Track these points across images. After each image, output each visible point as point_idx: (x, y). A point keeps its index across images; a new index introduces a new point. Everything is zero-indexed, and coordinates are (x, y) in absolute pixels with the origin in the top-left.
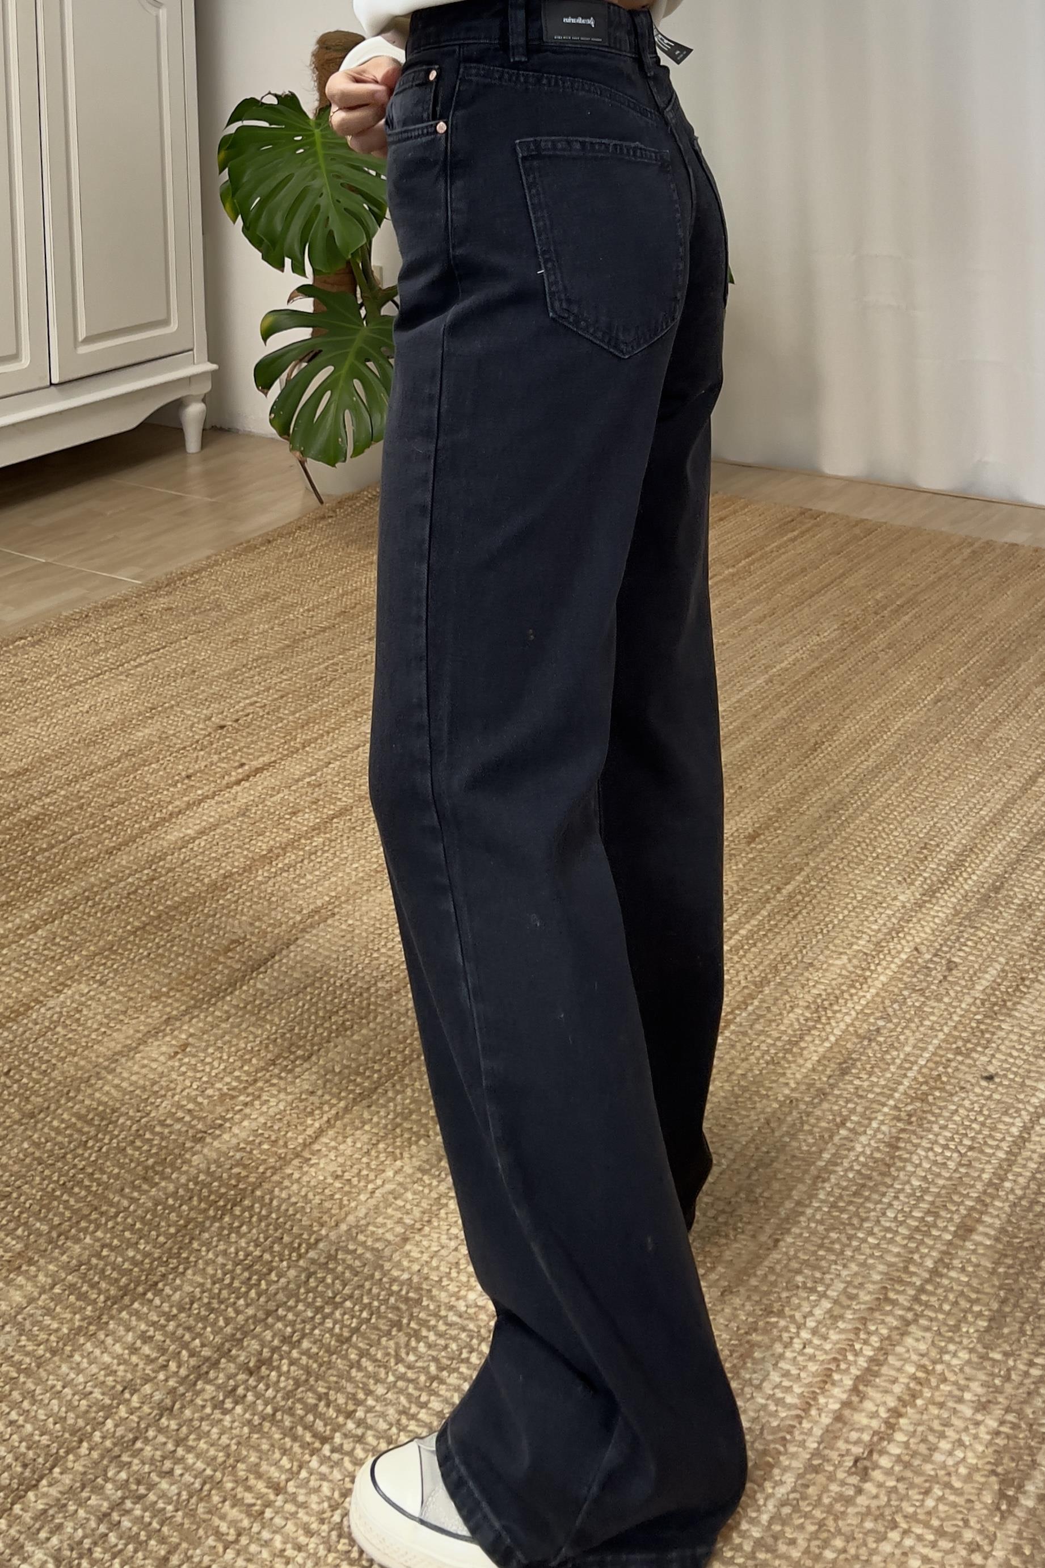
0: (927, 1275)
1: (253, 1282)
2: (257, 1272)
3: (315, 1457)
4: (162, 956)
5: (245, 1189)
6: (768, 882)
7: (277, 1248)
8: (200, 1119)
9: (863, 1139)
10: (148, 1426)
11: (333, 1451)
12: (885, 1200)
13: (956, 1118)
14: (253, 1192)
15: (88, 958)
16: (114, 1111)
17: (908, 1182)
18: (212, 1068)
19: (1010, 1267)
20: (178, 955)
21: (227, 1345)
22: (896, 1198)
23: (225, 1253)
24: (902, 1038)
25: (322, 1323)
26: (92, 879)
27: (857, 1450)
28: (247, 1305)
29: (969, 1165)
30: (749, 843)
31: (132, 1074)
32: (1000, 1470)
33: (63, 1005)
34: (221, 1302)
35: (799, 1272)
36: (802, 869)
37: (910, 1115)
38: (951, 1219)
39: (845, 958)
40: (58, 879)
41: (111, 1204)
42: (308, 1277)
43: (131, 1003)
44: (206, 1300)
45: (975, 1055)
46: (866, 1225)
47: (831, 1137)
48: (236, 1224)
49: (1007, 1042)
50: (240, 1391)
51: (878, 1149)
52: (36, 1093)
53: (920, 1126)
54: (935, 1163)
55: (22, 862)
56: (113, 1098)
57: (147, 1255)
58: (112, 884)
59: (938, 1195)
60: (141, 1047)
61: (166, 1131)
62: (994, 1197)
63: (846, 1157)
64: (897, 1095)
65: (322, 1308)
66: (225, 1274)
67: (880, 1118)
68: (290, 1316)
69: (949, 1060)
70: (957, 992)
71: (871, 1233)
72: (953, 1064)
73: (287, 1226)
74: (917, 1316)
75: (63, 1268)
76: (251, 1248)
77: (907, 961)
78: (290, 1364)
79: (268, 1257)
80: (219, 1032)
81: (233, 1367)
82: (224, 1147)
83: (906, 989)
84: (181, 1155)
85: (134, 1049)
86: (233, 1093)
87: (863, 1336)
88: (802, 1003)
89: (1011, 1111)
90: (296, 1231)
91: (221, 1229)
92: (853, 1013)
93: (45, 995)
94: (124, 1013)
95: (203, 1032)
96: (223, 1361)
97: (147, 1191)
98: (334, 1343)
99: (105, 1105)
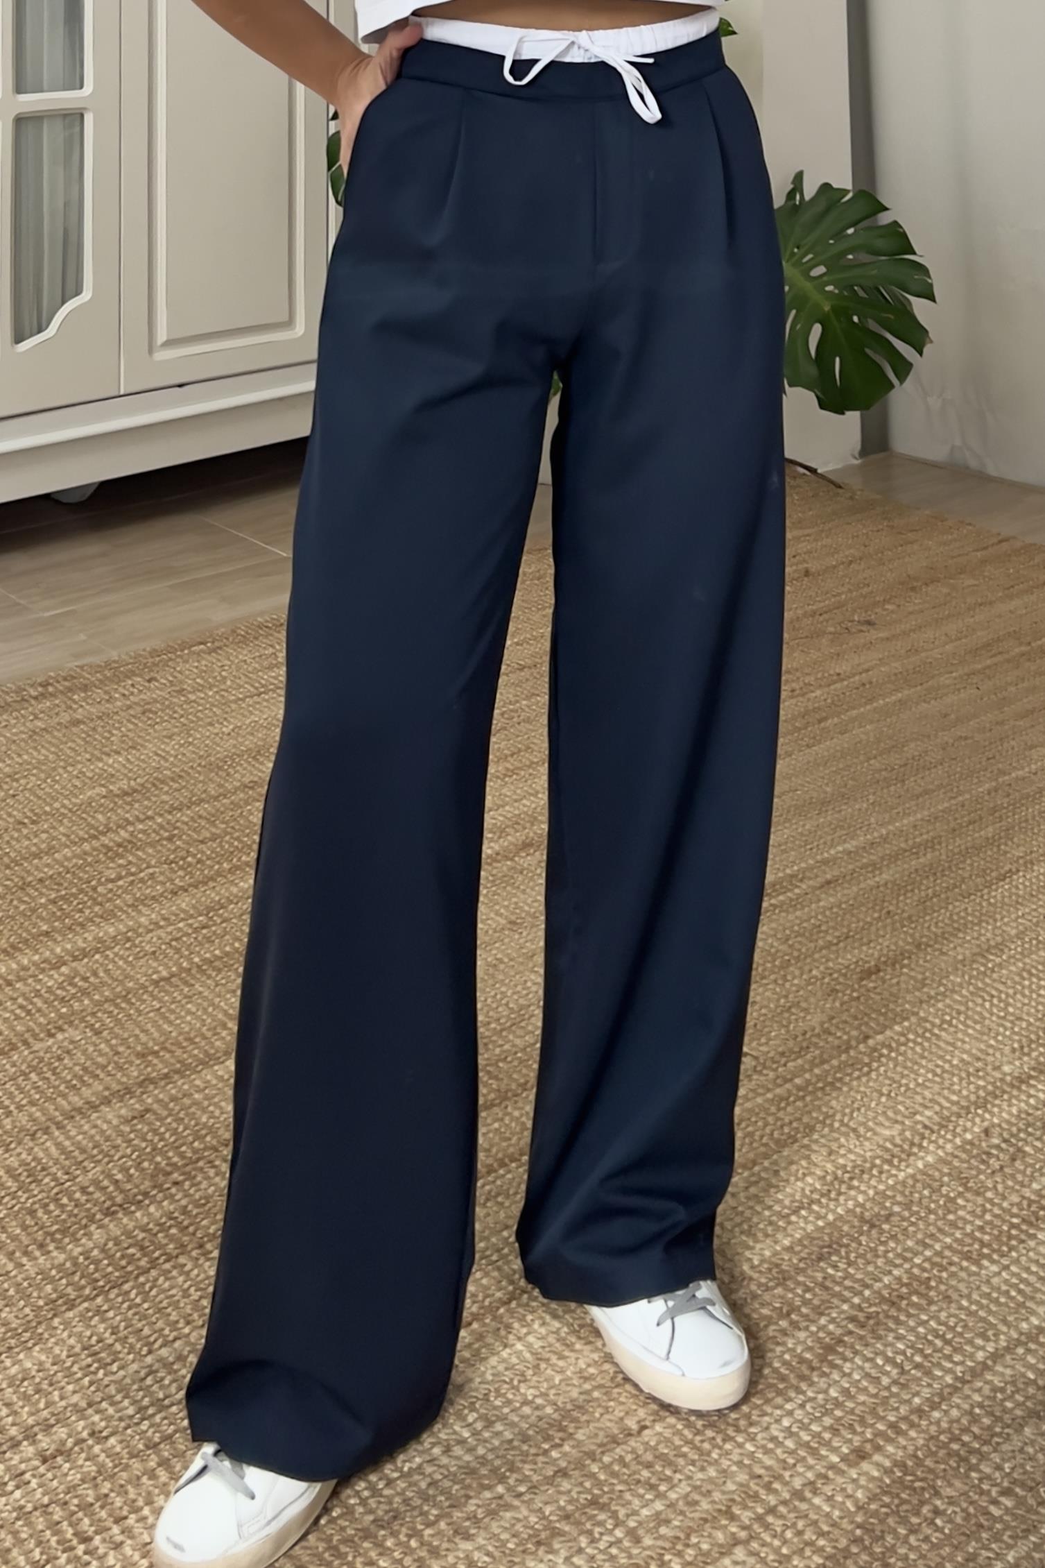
0: (786, 1496)
1: (92, 1369)
2: (100, 1361)
3: (65, 1555)
4: (173, 1012)
5: (131, 1272)
6: (858, 1028)
7: (131, 1340)
8: (122, 1191)
9: (802, 1335)
11: (86, 1553)
13: (921, 1330)
14: (137, 1277)
15: (98, 1004)
16: (43, 1169)
17: (826, 1392)
18: (161, 1140)
19: (884, 1505)
20: (189, 1012)
21: (36, 1429)
22: (802, 1406)
23: (80, 1335)
24: (911, 1229)
25: (137, 1424)
26: (143, 920)
28: (74, 1392)
29: (904, 1386)
30: (862, 979)
31: (79, 1133)
33: (48, 1049)
34: (51, 1385)
35: (649, 1466)
36: (907, 1019)
37: (868, 1318)
38: (850, 1441)
39: (899, 1127)
40: (108, 916)
42: (147, 1375)
43: (116, 1058)
44: (37, 1380)
45: (985, 1263)
48: (105, 1308)
49: (1031, 1254)
50: (27, 1476)
51: (810, 1349)
53: (873, 1331)
54: (867, 1375)
55: (81, 891)
56: (49, 1156)
58: (161, 927)
59: (852, 1412)
60: (102, 1107)
61: (85, 1198)
62: (912, 1425)
64: (867, 1293)
65: (147, 1408)
66: (68, 1356)
67: (834, 1314)
68: (110, 1411)
69: (951, 1264)
70: (1006, 1188)
71: (752, 1439)
72: (953, 1269)
73: (154, 1319)
74: (751, 1537)
76: (107, 1335)
77: (971, 1143)
78: (86, 1460)
79: (118, 1347)
80: (187, 1101)
81: (31, 1449)
82: (131, 1225)
83: (949, 1175)
84: (86, 1226)
85: (95, 1108)
86: (169, 1169)
87: (679, 1547)
88: (819, 1172)
89: (990, 1333)
90: (160, 1324)
91: (88, 1310)
92: (871, 1192)
93: (35, 1036)
94: (104, 1067)
95: (173, 1099)
96: (25, 1443)
97: (36, 1259)
98: (141, 1446)
99: (39, 1161)
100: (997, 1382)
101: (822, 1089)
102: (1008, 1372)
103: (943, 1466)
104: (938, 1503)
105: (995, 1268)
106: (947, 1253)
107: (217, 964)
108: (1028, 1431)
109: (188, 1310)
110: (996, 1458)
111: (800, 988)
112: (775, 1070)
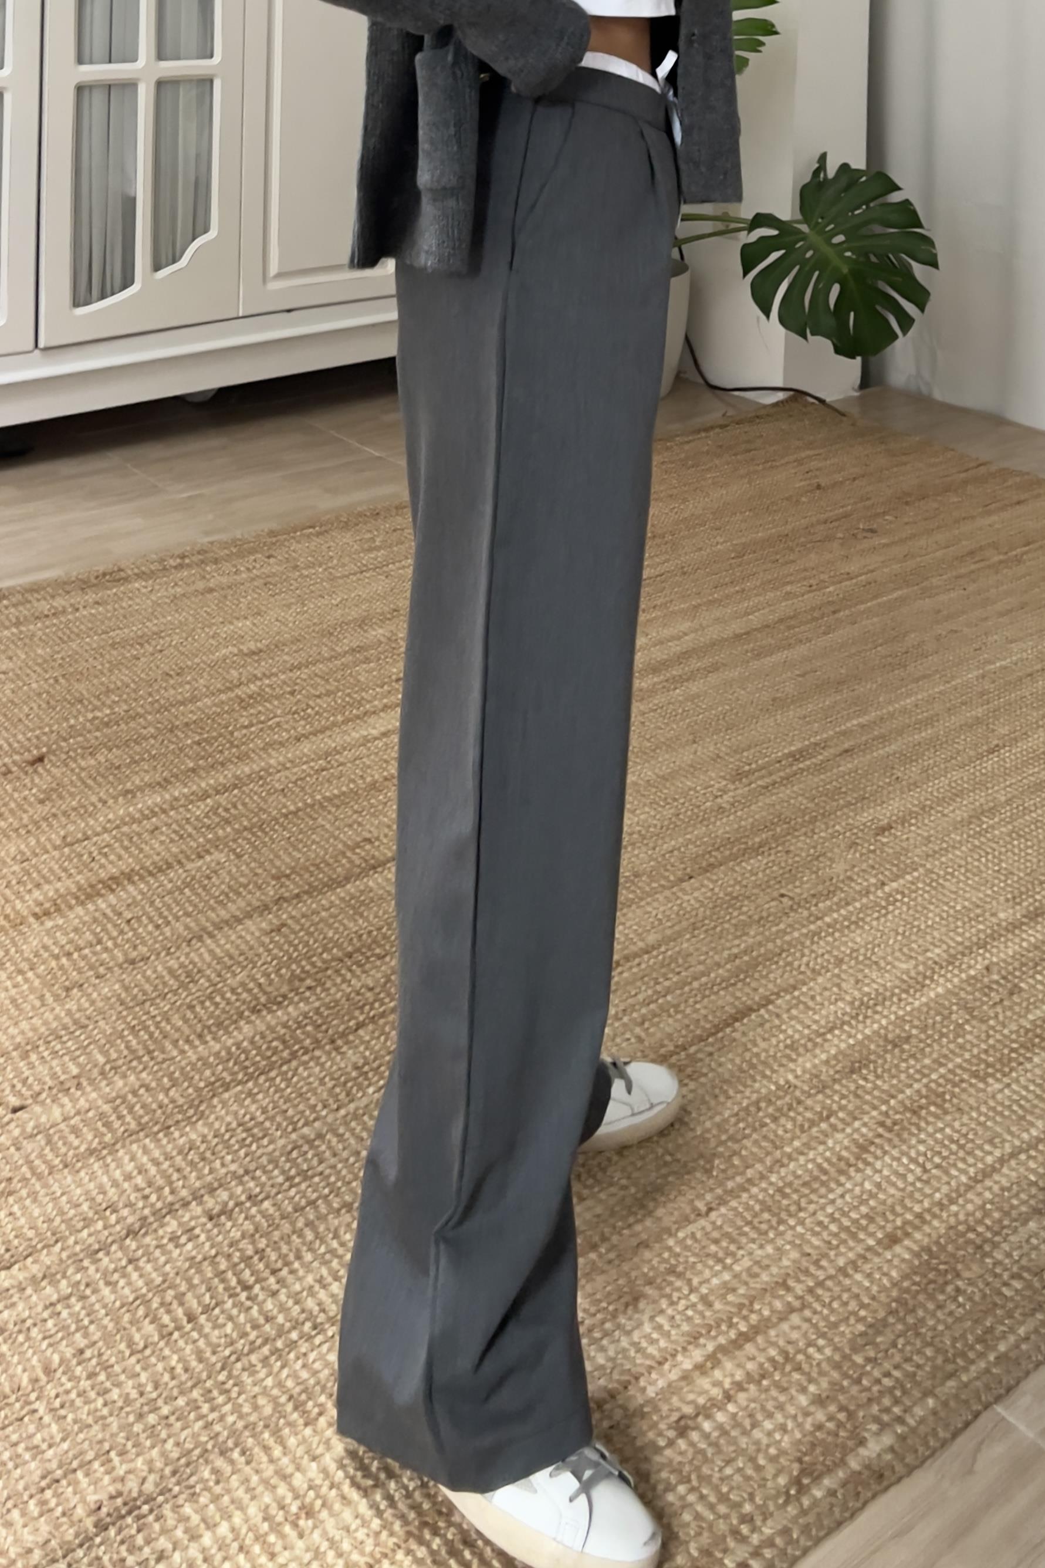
0: (832, 1272)
1: (247, 1143)
2: (253, 1136)
4: (301, 841)
5: (276, 1062)
6: (875, 876)
7: (279, 1119)
8: (265, 993)
9: (839, 1136)
10: (113, 1242)
11: (248, 1298)
12: (831, 1196)
13: (939, 1136)
14: (281, 1066)
15: (237, 832)
16: (199, 971)
17: (862, 1184)
18: (295, 951)
19: (915, 1283)
20: (314, 842)
21: (203, 1191)
22: (842, 1196)
23: (236, 1113)
24: (928, 1050)
25: (286, 1191)
26: (272, 761)
27: (688, 1410)
28: (233, 1161)
29: (927, 1182)
31: (228, 942)
32: (807, 1459)
33: (199, 869)
34: (213, 1154)
35: (716, 1242)
37: (895, 1123)
38: (883, 1227)
39: (913, 963)
40: (243, 757)
41: (163, 1052)
42: (293, 1149)
44: (202, 1150)
45: (990, 1080)
46: (802, 1214)
47: (810, 1128)
48: (256, 1090)
49: (1029, 1075)
50: (197, 1231)
51: (847, 1148)
52: (144, 943)
53: (898, 1135)
54: (896, 1173)
55: (221, 735)
56: (203, 960)
57: (173, 1101)
58: (288, 768)
59: (884, 1202)
60: (246, 921)
61: (235, 997)
62: (935, 1216)
63: (815, 1149)
64: (892, 1102)
65: (293, 1178)
66: (227, 1131)
67: (866, 1119)
68: (264, 1179)
69: (962, 1081)
70: (1006, 1017)
71: (802, 1222)
72: (964, 1085)
73: (296, 1102)
74: (803, 1307)
75: (101, 1097)
76: (258, 1113)
77: (974, 977)
78: (246, 1218)
79: (267, 1124)
80: (316, 919)
81: (199, 1210)
82: (273, 1023)
83: (957, 1004)
84: (236, 1022)
85: (239, 921)
86: (303, 976)
87: (745, 1312)
88: (848, 998)
89: (997, 1140)
90: (301, 1107)
91: (241, 1092)
92: (893, 1017)
93: (188, 858)
94: (245, 886)
95: (304, 916)
96: (194, 1203)
97: (196, 1047)
98: (290, 1209)
99: (195, 965)
100: (1005, 1182)
101: (848, 927)
102: (1014, 1174)
103: (962, 1253)
104: (960, 1283)
105: (998, 1086)
106: (959, 1071)
107: (336, 801)
108: (1032, 1225)
109: (325, 1095)
110: (1006, 1247)
111: (825, 839)
112: (809, 909)
